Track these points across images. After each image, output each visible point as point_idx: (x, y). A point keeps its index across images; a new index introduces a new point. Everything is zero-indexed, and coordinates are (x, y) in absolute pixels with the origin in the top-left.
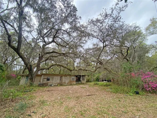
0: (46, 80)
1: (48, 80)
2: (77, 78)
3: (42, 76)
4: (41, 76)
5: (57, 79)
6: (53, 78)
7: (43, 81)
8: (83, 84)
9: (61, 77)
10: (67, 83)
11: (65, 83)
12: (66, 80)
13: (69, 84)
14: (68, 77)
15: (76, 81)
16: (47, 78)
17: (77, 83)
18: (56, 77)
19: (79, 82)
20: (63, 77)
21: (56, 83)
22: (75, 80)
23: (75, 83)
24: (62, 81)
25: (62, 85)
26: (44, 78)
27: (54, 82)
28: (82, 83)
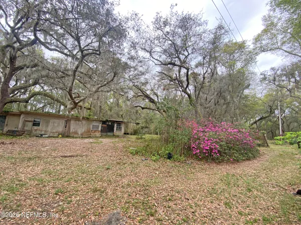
0: (31, 124)
1: (36, 124)
2: (105, 126)
3: (22, 116)
4: (20, 115)
5: (59, 124)
6: (48, 122)
7: (24, 125)
8: (118, 136)
9: (66, 122)
10: (79, 133)
11: (76, 133)
12: (78, 128)
13: (86, 136)
14: (84, 122)
15: (102, 131)
16: (34, 121)
17: (104, 134)
18: (57, 121)
19: (109, 134)
20: (72, 122)
21: (54, 131)
22: (100, 129)
23: (98, 134)
24: (69, 128)
25: (68, 136)
26: (26, 121)
27: (49, 129)
28: (114, 135)
